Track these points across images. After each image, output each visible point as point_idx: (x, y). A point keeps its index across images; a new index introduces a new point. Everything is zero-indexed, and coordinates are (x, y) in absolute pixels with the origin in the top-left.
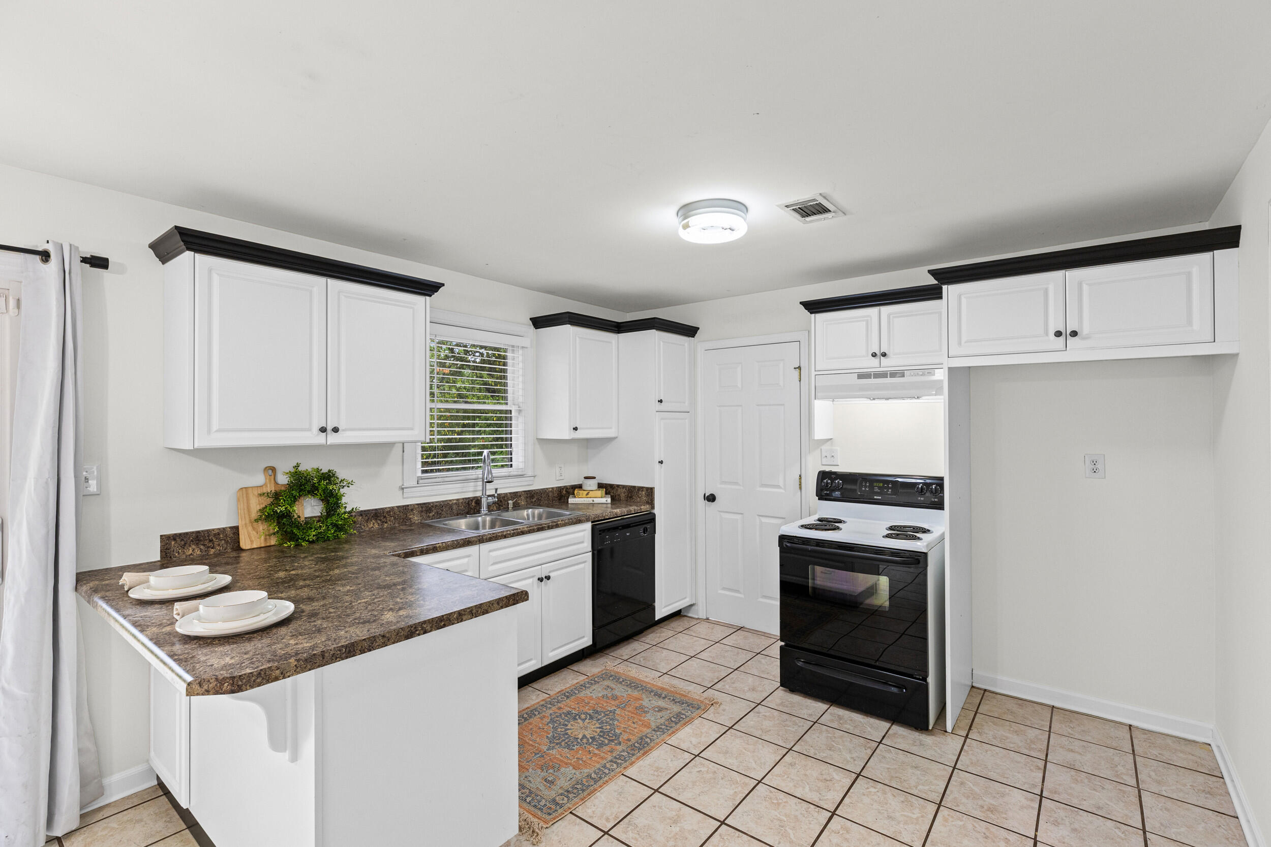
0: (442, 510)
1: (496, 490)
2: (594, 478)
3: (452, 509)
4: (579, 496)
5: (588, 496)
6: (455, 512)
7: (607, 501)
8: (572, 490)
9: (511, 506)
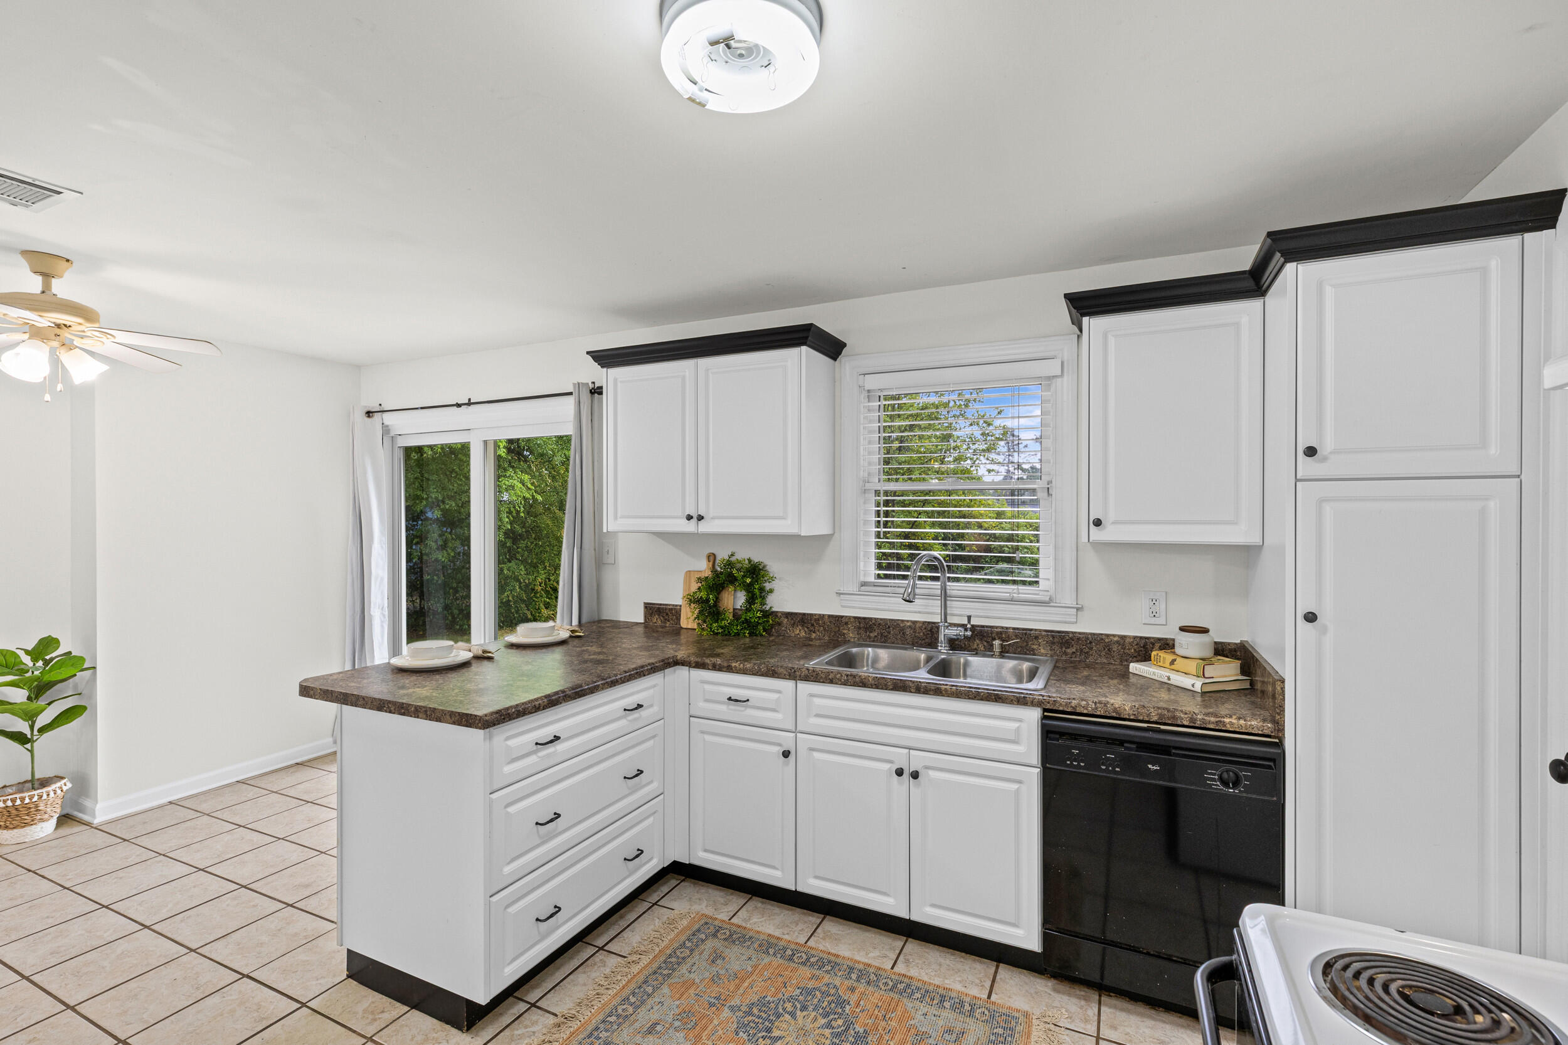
0: (889, 633)
1: (969, 618)
2: (1205, 631)
3: (903, 634)
4: (1159, 664)
5: (1173, 667)
6: (910, 640)
7: (1193, 686)
8: (1144, 649)
9: (997, 649)
